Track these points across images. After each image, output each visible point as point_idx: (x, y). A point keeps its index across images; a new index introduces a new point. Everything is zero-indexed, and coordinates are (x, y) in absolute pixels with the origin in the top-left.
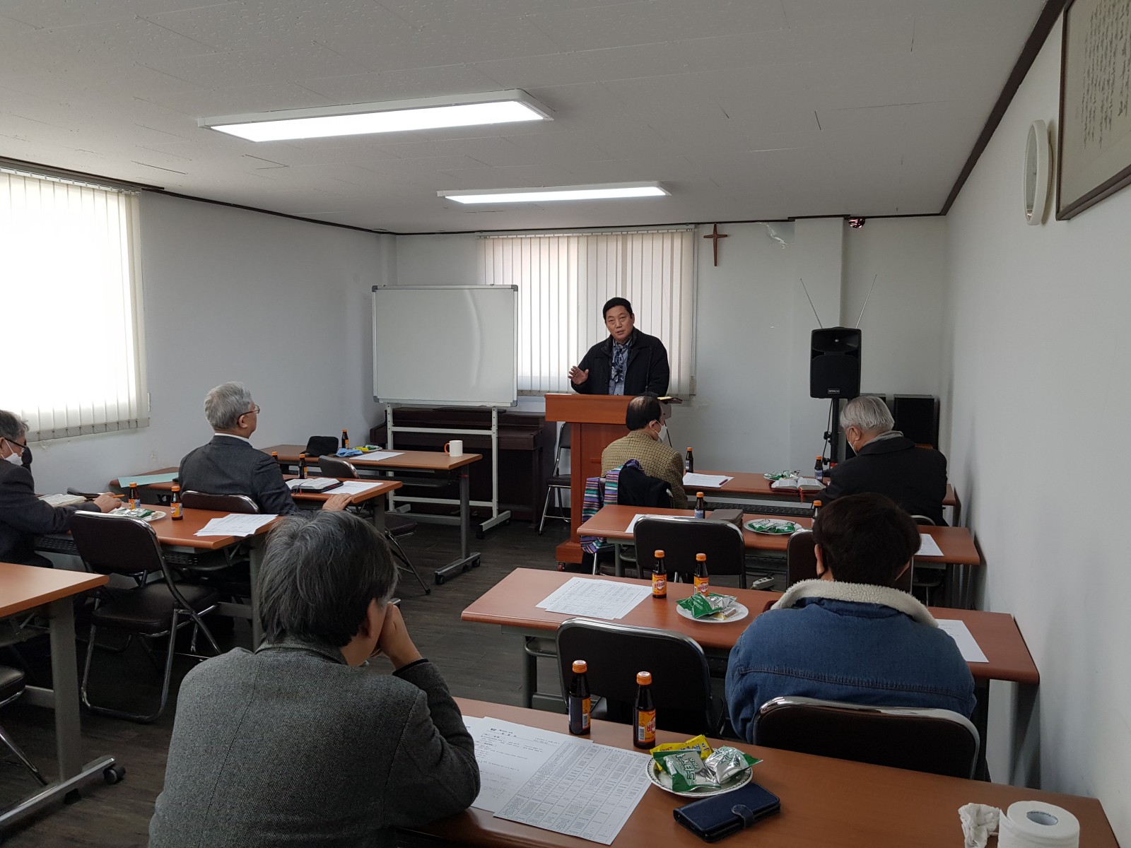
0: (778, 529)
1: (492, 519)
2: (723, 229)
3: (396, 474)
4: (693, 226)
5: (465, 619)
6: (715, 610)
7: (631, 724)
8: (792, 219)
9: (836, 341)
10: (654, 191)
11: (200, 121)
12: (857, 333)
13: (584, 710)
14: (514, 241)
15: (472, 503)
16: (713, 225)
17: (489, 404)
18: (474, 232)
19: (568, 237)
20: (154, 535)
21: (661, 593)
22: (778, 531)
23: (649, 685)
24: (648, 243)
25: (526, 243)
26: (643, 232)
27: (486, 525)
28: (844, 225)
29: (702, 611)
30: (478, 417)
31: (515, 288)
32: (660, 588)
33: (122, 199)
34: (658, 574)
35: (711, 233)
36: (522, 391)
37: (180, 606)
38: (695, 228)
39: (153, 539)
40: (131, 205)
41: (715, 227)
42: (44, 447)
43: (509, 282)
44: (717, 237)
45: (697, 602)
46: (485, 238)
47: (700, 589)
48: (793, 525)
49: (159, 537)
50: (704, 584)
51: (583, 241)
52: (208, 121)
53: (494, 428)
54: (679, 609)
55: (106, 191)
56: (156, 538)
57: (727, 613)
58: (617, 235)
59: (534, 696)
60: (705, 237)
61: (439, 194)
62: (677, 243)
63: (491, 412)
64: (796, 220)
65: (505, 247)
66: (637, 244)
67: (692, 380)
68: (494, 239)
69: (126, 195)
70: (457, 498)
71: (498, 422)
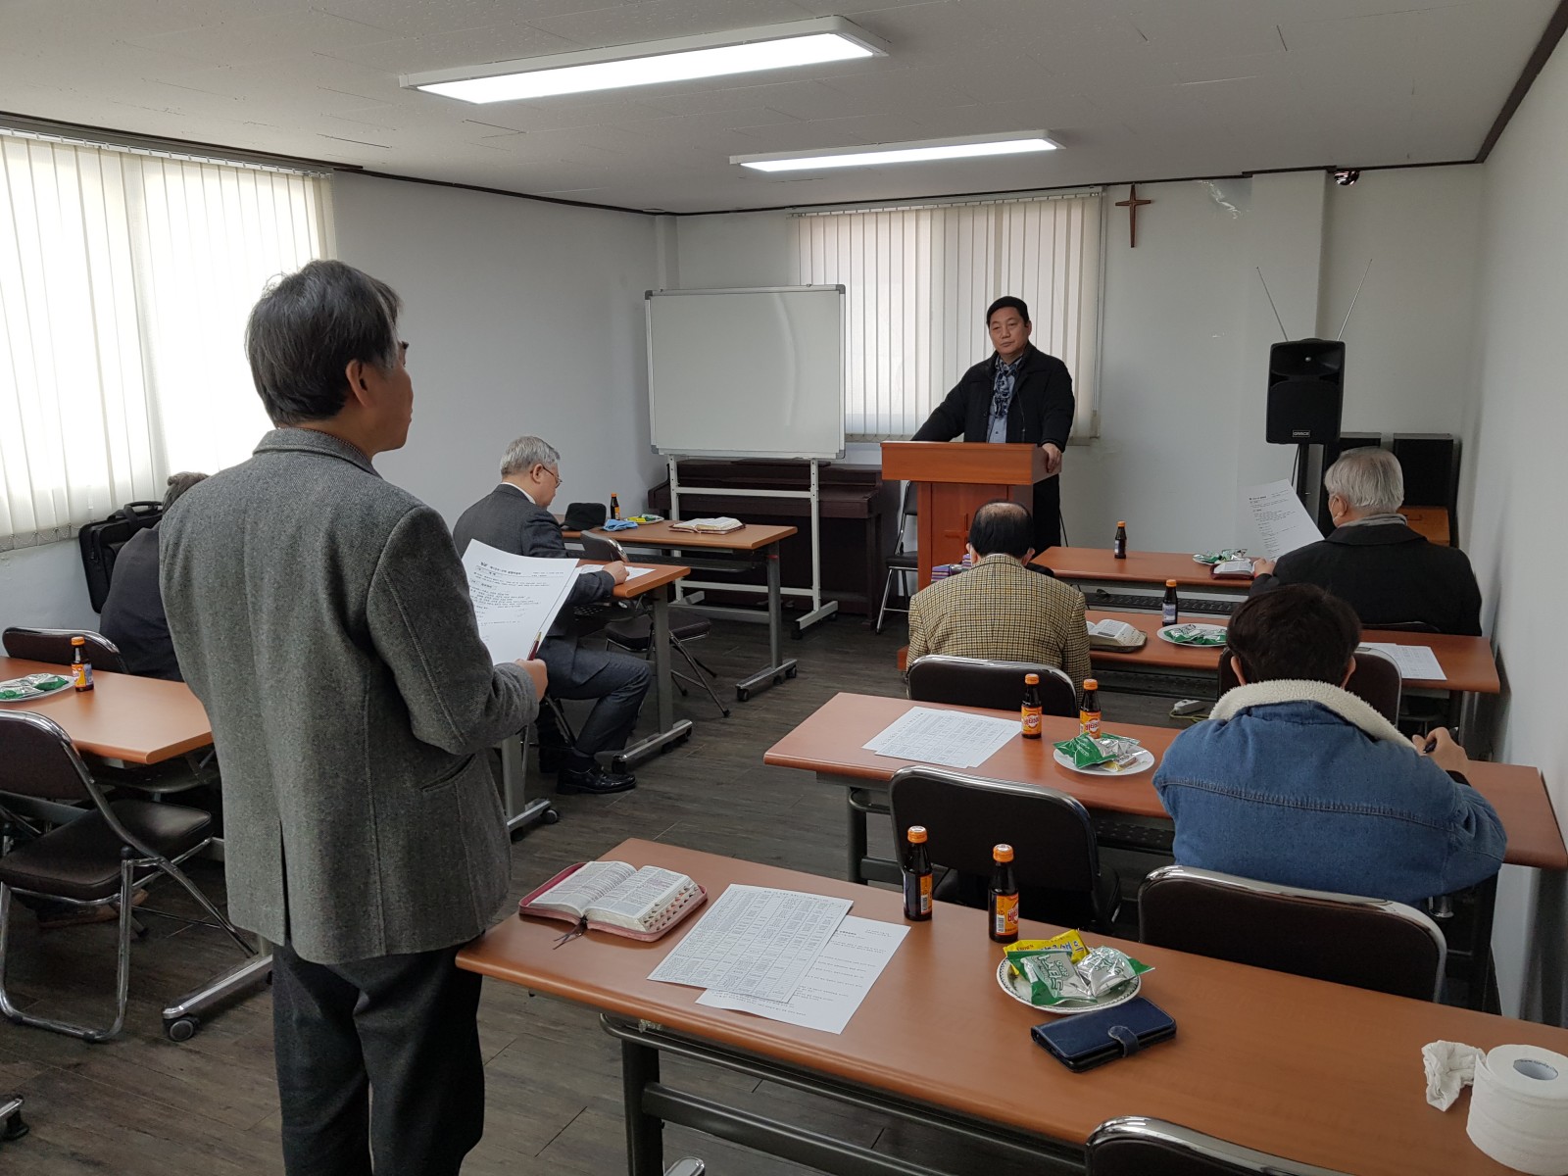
0: (1207, 640)
1: (813, 613)
2: (1145, 192)
3: (684, 553)
4: (1100, 189)
5: (769, 762)
6: (1105, 758)
7: (985, 909)
8: (1247, 175)
9: (1307, 359)
10: (1040, 145)
11: (404, 80)
12: (1339, 348)
13: (922, 889)
14: (840, 218)
15: (785, 591)
16: (1130, 186)
17: (806, 456)
18: (784, 208)
19: (917, 209)
21: (1034, 732)
22: (1207, 642)
23: (1010, 863)
24: (1032, 217)
25: (857, 222)
26: (1026, 200)
27: (804, 621)
28: (1327, 178)
29: (1089, 759)
30: (792, 472)
31: (841, 289)
32: (1032, 724)
33: (309, 184)
34: (1030, 707)
35: (1127, 197)
36: (852, 435)
38: (1104, 190)
41: (1133, 189)
43: (832, 281)
44: (1135, 204)
45: (1084, 748)
46: (800, 215)
47: (1088, 727)
50: (1094, 721)
51: (939, 215)
52: (413, 80)
53: (814, 488)
54: (1058, 757)
55: (287, 175)
57: (1122, 763)
58: (988, 205)
59: (863, 860)
60: (1117, 204)
61: (733, 160)
62: (1076, 214)
63: (809, 466)
64: (1254, 176)
65: (827, 229)
66: (1017, 218)
67: (1094, 413)
68: (811, 217)
69: (314, 179)
70: (765, 583)
71: (819, 480)
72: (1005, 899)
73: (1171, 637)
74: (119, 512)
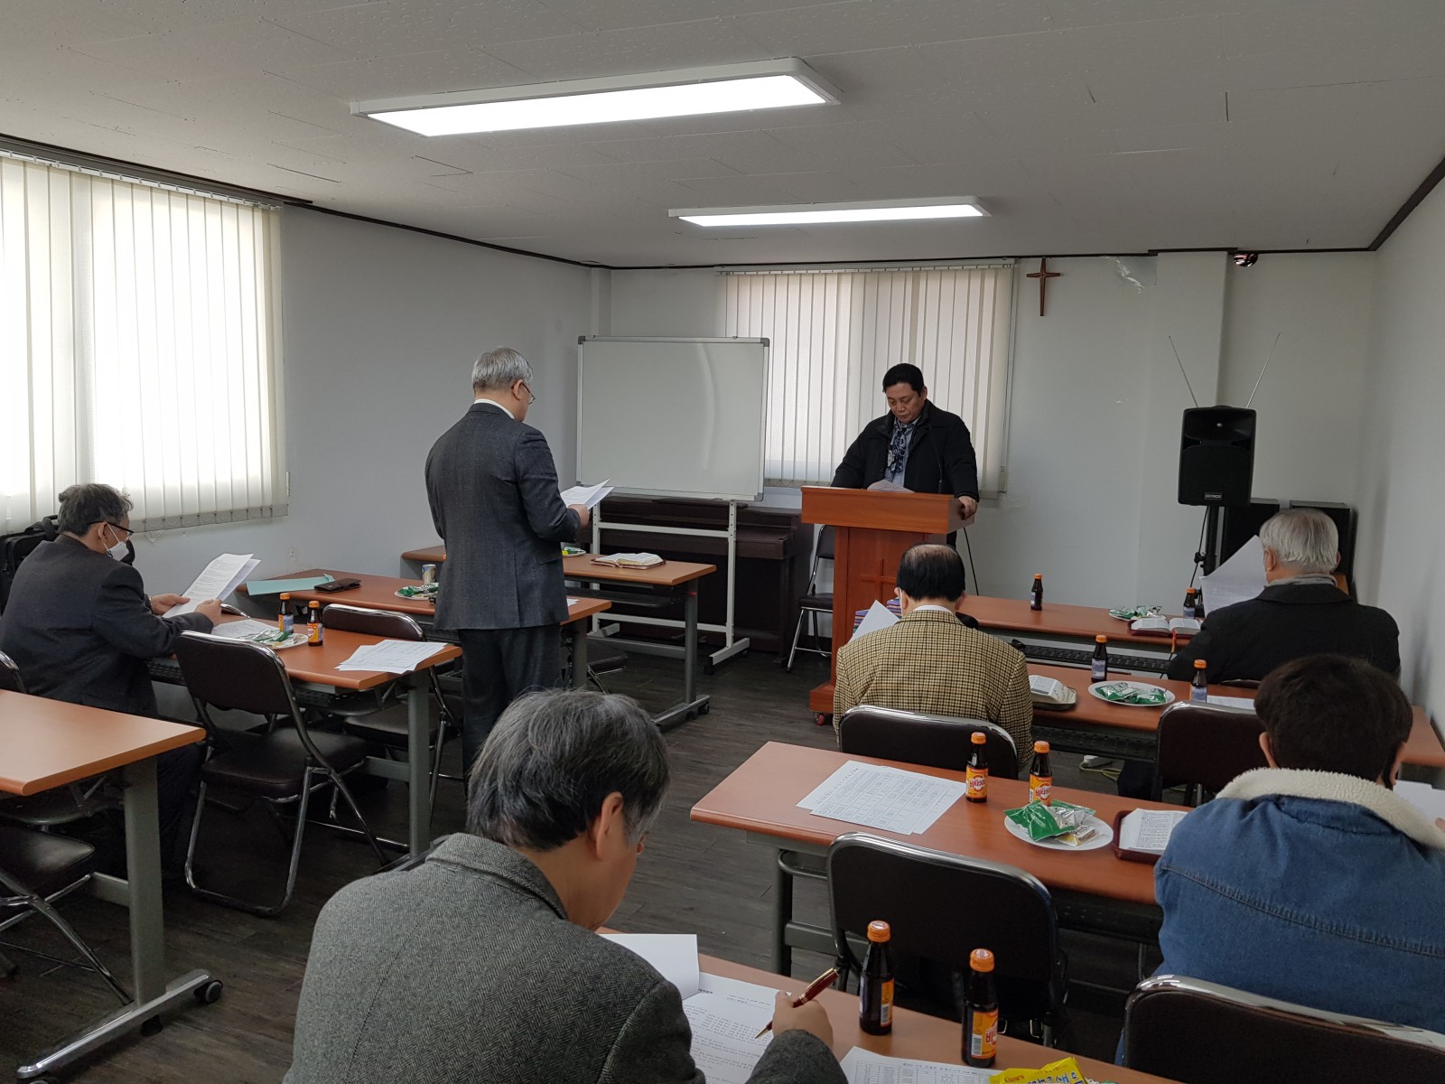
0: (1140, 699)
1: (726, 649)
2: (1054, 265)
3: (602, 586)
4: (1013, 259)
5: (695, 819)
6: (1063, 830)
8: (1153, 253)
9: (1219, 425)
10: (968, 211)
11: (354, 107)
12: (1250, 415)
13: (883, 999)
14: (766, 278)
15: (701, 626)
16: (1041, 259)
17: (726, 497)
18: (713, 266)
19: (838, 274)
20: (282, 667)
21: (979, 795)
22: (1140, 701)
24: (948, 284)
25: (782, 282)
26: (943, 268)
27: (717, 656)
28: (1228, 259)
29: (1045, 831)
30: (712, 513)
31: (765, 342)
32: (978, 788)
33: (259, 216)
34: (976, 767)
35: (1038, 270)
36: (769, 480)
37: (315, 763)
38: (1016, 262)
39: (281, 673)
40: (269, 226)
41: (1043, 261)
42: (153, 540)
43: (757, 335)
44: (1045, 276)
45: (1037, 816)
46: (728, 273)
47: (1038, 793)
49: (289, 669)
50: (1046, 787)
51: (859, 279)
52: (364, 105)
53: (732, 528)
54: (1009, 823)
55: (237, 205)
56: (284, 672)
57: (1082, 836)
58: (906, 272)
59: (788, 926)
60: (1028, 276)
61: (672, 213)
62: (989, 283)
63: (728, 507)
64: (1157, 255)
65: (753, 287)
66: (933, 285)
67: (1003, 471)
68: (739, 274)
69: (263, 210)
70: (682, 619)
71: (737, 520)
72: (984, 1016)
73: (1104, 694)
74: (38, 525)
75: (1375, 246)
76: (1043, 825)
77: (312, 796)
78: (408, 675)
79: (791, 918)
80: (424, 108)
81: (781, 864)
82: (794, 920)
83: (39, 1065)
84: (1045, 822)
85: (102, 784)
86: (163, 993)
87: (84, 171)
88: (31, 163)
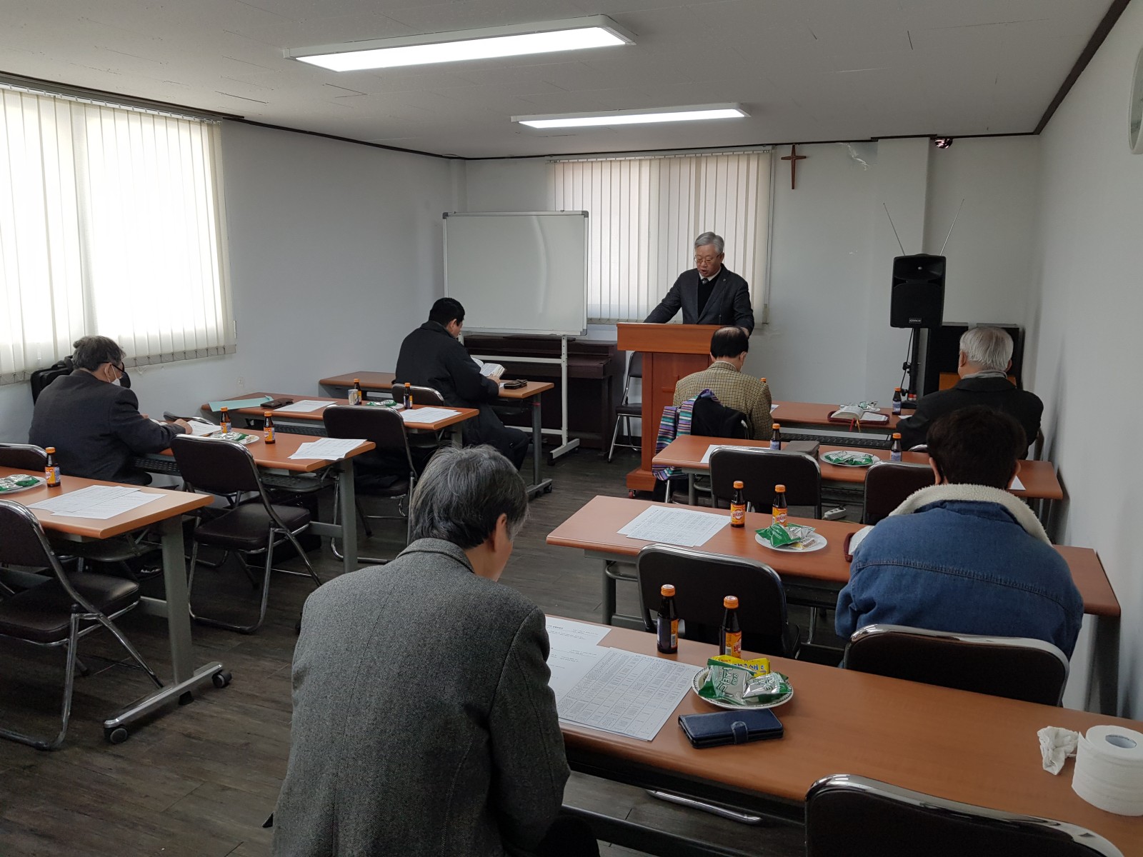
0: (856, 461)
1: (562, 447)
2: (801, 151)
4: (770, 147)
5: (550, 543)
6: (793, 540)
7: (717, 644)
8: (874, 139)
9: (919, 268)
10: (734, 114)
11: (285, 53)
12: (941, 260)
13: (672, 631)
14: (585, 165)
15: (544, 431)
16: (791, 146)
17: (559, 333)
18: (544, 156)
19: (640, 160)
20: (251, 458)
21: (739, 522)
22: (856, 463)
23: (736, 609)
24: (722, 166)
25: (597, 167)
26: (718, 154)
27: (556, 452)
28: (930, 143)
29: (781, 541)
30: (548, 345)
31: (585, 214)
32: (738, 517)
33: (205, 129)
34: (737, 504)
35: (789, 154)
36: (591, 319)
37: (277, 526)
38: (773, 148)
39: (250, 461)
40: (213, 134)
41: (794, 147)
42: (141, 373)
43: (579, 208)
44: (795, 158)
45: (776, 532)
46: (555, 162)
47: (778, 519)
48: (870, 457)
49: (256, 460)
50: (783, 515)
51: (655, 164)
52: (293, 52)
53: (564, 357)
54: (758, 538)
55: (189, 121)
56: (253, 461)
57: (805, 543)
58: (691, 157)
59: (614, 617)
60: (782, 158)
61: (513, 119)
62: (753, 165)
63: (561, 341)
64: (879, 140)
65: (575, 172)
66: (711, 167)
67: (766, 306)
68: (564, 163)
69: (208, 125)
70: (530, 426)
71: (568, 351)
72: (732, 635)
73: (830, 459)
74: (61, 363)
75: (1038, 130)
76: (780, 537)
77: (275, 549)
78: (339, 462)
79: (615, 612)
80: (337, 53)
81: (608, 572)
82: (617, 613)
83: (117, 720)
84: (781, 535)
85: (147, 534)
86: (192, 676)
87: (80, 100)
88: (42, 96)
